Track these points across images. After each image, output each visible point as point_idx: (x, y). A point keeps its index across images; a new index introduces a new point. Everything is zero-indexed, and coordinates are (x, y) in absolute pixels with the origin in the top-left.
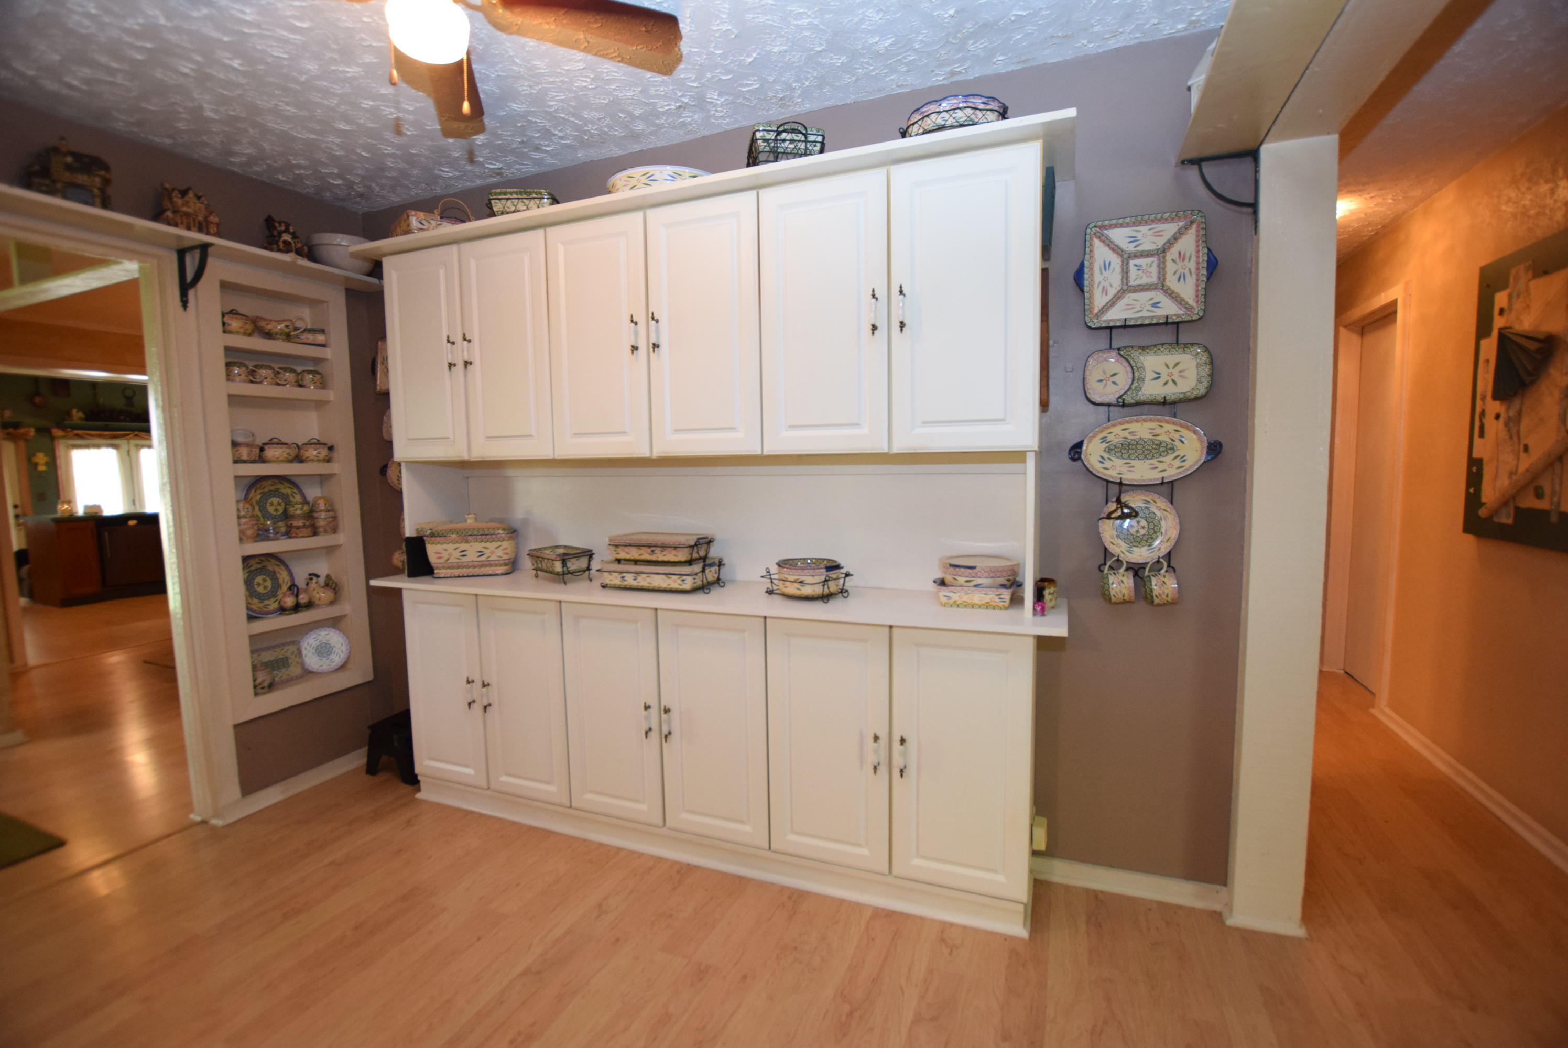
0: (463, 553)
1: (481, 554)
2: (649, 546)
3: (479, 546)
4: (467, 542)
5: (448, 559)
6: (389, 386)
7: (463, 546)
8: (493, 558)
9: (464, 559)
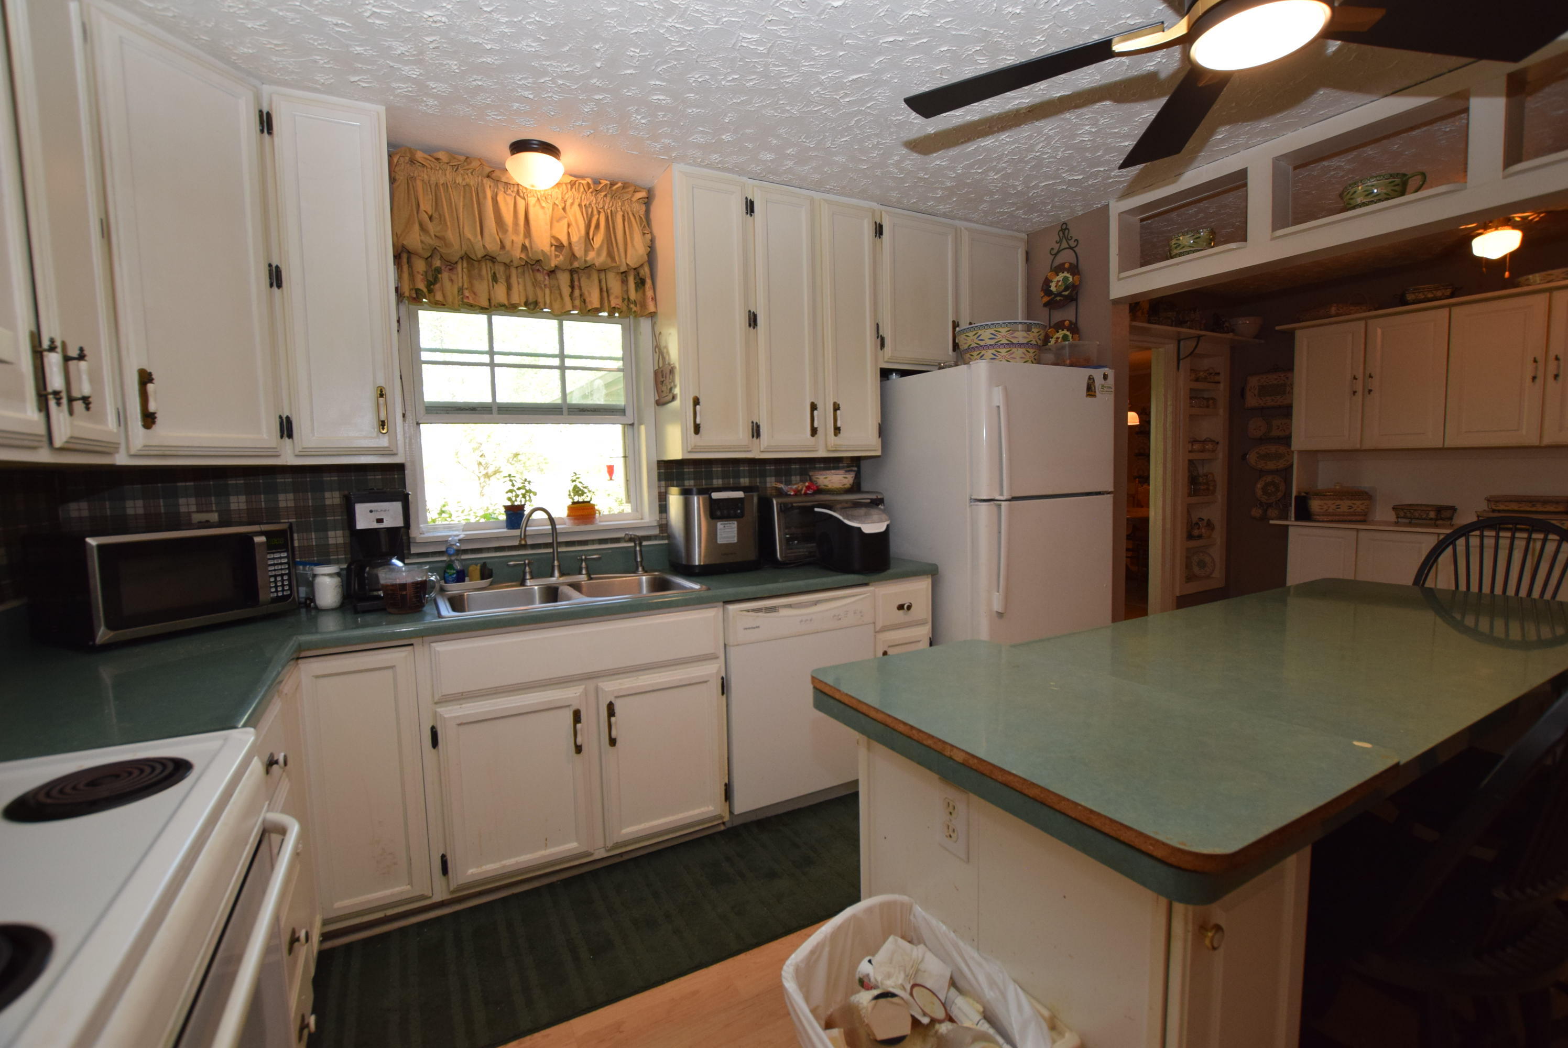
0: (1338, 507)
1: (1350, 507)
2: (1531, 502)
3: (1349, 503)
4: (1341, 500)
5: (1327, 510)
6: (1292, 400)
7: (1338, 502)
8: (1359, 510)
9: (1338, 510)
